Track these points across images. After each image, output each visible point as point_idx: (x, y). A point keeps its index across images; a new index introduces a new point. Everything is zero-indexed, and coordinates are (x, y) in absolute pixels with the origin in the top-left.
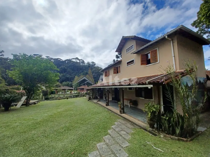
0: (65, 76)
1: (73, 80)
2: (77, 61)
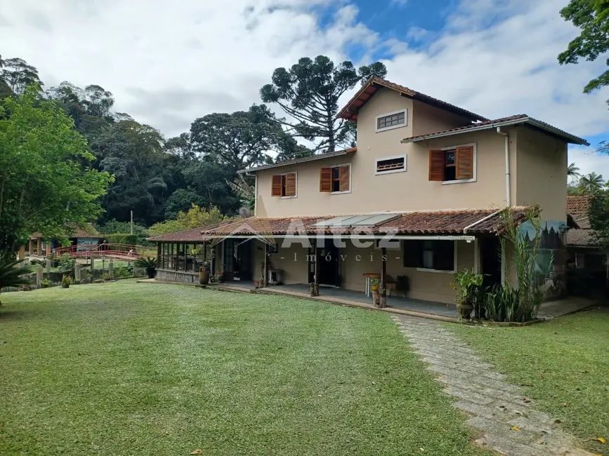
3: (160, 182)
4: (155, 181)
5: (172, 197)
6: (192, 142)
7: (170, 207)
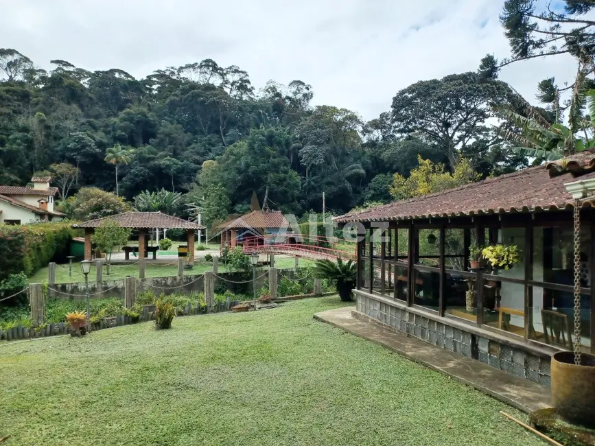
0: (149, 159)
1: (190, 180)
2: (211, 82)
3: (358, 168)
4: (353, 168)
5: (372, 184)
6: (393, 121)
7: (369, 195)
